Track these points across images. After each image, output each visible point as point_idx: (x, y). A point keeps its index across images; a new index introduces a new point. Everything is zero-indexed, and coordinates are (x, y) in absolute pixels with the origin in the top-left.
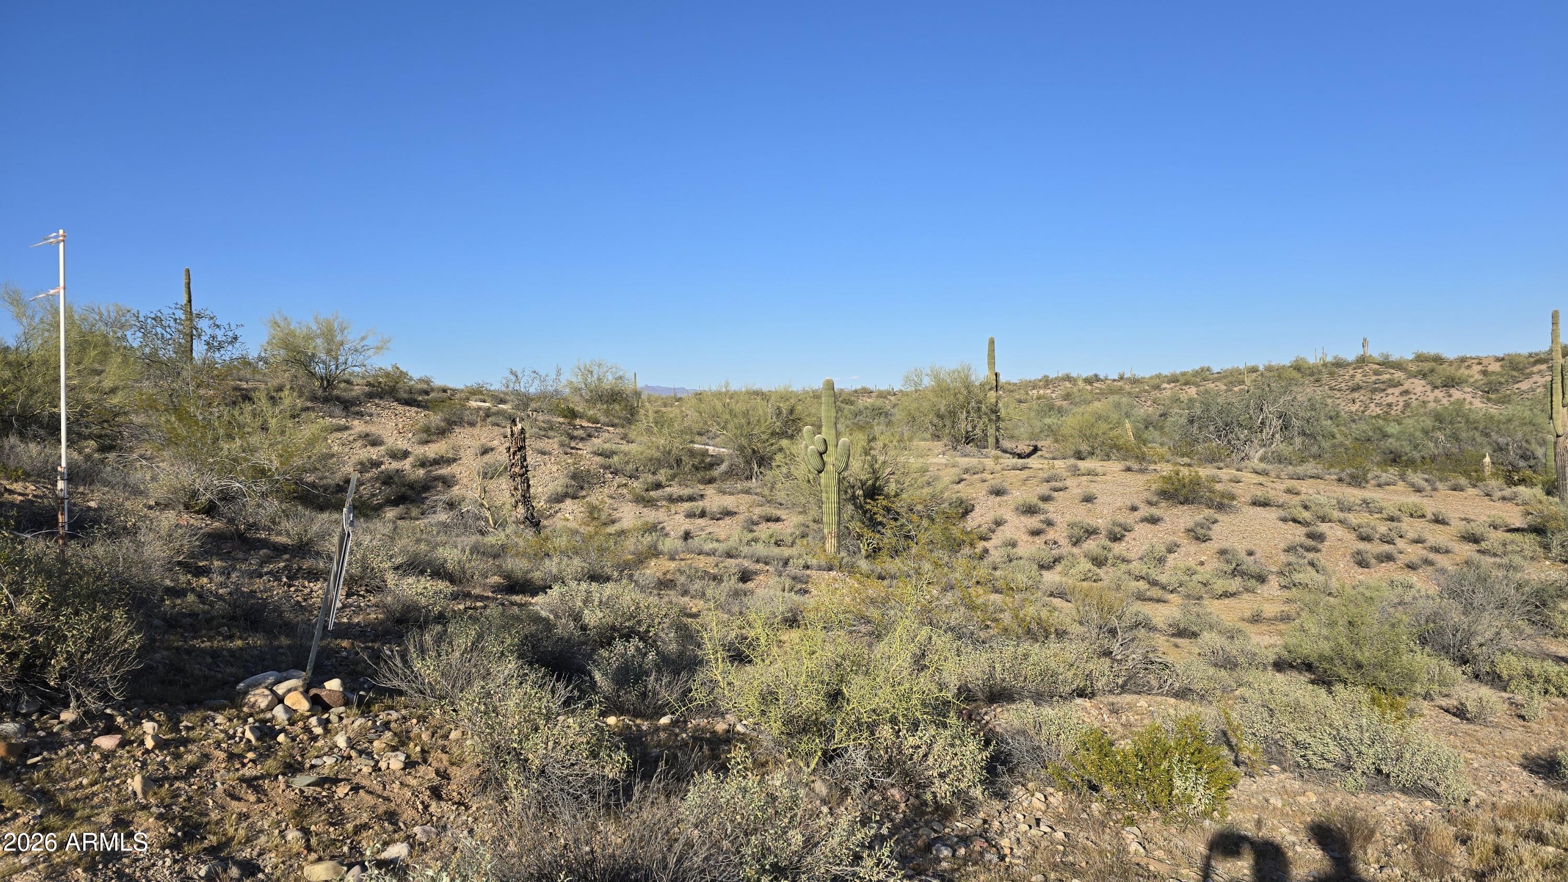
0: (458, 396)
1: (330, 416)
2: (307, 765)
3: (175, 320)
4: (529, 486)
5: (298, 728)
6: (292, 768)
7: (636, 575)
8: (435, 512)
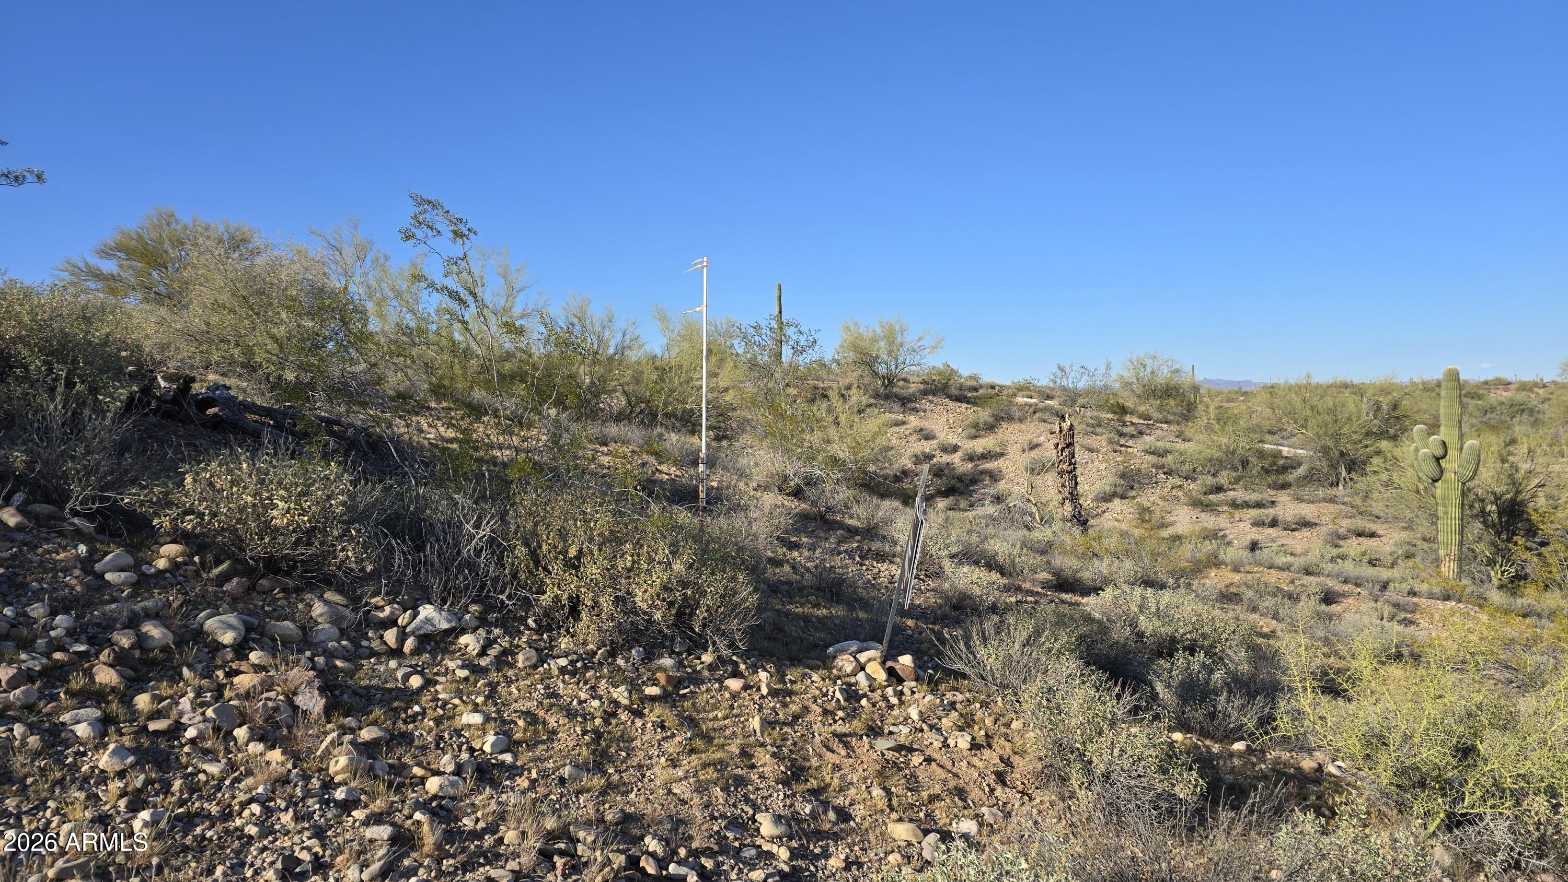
0: (1005, 392)
1: (890, 412)
2: (886, 731)
3: (771, 329)
4: (1076, 484)
5: (877, 696)
6: (874, 731)
7: (1195, 583)
8: (983, 505)
